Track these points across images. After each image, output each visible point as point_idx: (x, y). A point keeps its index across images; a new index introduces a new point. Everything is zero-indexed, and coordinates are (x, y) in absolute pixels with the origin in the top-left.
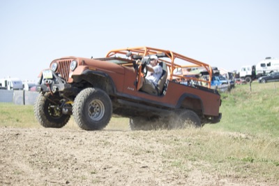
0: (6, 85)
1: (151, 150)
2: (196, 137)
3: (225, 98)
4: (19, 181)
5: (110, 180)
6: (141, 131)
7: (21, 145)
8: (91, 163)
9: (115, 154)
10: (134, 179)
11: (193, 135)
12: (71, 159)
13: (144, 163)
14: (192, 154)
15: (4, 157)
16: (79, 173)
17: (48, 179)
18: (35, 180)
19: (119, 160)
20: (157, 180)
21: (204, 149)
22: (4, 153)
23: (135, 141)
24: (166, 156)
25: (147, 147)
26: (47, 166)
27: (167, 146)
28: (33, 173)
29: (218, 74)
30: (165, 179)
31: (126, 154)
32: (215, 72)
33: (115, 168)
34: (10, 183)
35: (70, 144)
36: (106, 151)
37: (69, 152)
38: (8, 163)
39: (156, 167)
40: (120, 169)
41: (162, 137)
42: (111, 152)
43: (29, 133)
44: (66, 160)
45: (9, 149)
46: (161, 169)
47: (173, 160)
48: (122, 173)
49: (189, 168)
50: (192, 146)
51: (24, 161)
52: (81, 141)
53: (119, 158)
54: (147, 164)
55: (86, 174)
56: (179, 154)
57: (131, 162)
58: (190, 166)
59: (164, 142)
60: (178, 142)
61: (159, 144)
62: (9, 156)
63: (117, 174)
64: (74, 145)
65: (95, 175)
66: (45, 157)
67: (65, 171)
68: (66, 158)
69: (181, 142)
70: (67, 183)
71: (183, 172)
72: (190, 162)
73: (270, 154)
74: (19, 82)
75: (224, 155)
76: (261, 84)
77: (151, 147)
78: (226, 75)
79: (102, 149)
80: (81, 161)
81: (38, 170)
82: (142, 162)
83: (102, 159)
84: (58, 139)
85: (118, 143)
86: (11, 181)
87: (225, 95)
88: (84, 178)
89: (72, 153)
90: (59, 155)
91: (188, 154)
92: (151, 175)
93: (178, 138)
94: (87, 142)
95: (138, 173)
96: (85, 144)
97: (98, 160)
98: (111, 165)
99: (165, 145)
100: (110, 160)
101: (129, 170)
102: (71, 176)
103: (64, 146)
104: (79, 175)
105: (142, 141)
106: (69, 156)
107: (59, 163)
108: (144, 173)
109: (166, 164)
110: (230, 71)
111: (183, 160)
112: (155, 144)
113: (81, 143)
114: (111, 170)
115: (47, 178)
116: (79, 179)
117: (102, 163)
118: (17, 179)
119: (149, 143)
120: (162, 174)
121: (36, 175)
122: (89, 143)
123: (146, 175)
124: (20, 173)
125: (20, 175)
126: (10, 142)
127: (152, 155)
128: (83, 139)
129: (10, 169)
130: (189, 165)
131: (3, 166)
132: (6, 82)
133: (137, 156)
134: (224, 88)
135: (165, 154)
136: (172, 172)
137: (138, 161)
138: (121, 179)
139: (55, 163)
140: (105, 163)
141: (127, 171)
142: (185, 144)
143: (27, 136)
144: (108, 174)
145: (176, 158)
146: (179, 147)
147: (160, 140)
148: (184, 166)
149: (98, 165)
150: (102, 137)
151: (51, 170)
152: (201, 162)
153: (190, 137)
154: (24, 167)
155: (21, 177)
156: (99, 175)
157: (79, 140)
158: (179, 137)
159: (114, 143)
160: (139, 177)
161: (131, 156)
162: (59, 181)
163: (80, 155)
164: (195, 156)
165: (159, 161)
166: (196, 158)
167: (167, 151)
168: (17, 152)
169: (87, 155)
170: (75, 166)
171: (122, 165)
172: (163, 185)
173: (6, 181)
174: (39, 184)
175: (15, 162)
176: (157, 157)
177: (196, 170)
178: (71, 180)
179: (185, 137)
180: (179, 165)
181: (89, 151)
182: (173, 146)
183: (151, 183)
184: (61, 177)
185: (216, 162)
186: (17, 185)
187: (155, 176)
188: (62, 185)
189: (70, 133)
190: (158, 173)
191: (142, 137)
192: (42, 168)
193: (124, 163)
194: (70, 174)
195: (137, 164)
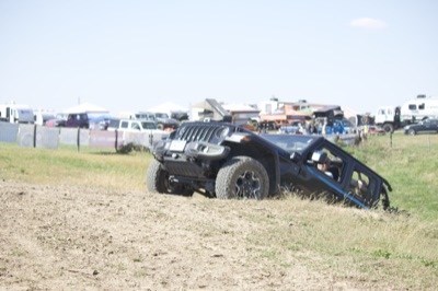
0: (8, 115)
1: (230, 230)
2: (302, 214)
4: (20, 266)
5: (162, 272)
6: (216, 200)
7: (26, 210)
8: (134, 245)
9: (172, 233)
10: (200, 274)
11: (297, 210)
12: (103, 236)
13: (217, 250)
14: (293, 240)
16: (115, 260)
17: (66, 266)
18: (45, 267)
19: (179, 243)
20: (236, 277)
21: (313, 234)
23: (206, 214)
24: (253, 241)
25: (224, 225)
26: (65, 245)
27: (255, 225)
28: (43, 255)
29: (340, 116)
30: (248, 276)
31: (190, 234)
32: (336, 113)
33: (172, 255)
34: (5, 269)
35: (102, 212)
36: (159, 227)
37: (100, 225)
38: (4, 238)
39: (236, 256)
40: (179, 257)
41: (248, 210)
42: (168, 229)
43: (41, 192)
44: (94, 238)
45: (6, 216)
46: (243, 261)
48: (182, 264)
49: (288, 262)
50: (295, 228)
51: (29, 235)
52: (121, 209)
53: (180, 238)
54: (221, 252)
55: (126, 261)
56: (274, 239)
57: (197, 247)
58: (290, 259)
59: (251, 218)
60: (272, 220)
61: (243, 221)
62: (6, 226)
63: (175, 264)
64: (109, 215)
65: (139, 264)
66: (62, 230)
67: (92, 254)
68: (96, 234)
69: (277, 220)
70: (95, 273)
71: (279, 267)
72: (291, 252)
73: (417, 247)
74: (28, 112)
75: (344, 244)
76: (406, 137)
77: (230, 226)
78: (351, 118)
79: (153, 224)
80: (119, 240)
81: (50, 252)
82: (215, 248)
83: (152, 239)
84: (85, 204)
85: (178, 215)
86: (7, 265)
87: (350, 149)
88: (121, 268)
89: (105, 228)
90: (85, 229)
91: (288, 239)
92: (227, 269)
93: (273, 214)
94: (130, 212)
95: (207, 265)
96: (127, 214)
97: (146, 240)
98: (166, 250)
99: (253, 223)
100: (165, 242)
101: (193, 260)
102: (101, 264)
103: (94, 216)
104: (114, 263)
105: (215, 215)
106: (100, 232)
107: (83, 241)
108: (217, 265)
109: (252, 253)
110: (360, 114)
111: (280, 248)
112: (236, 221)
113: (121, 212)
114: (165, 257)
115: (64, 264)
116: (114, 269)
117: (151, 246)
118: (17, 264)
119: (227, 218)
120: (244, 268)
121: (48, 259)
122: (132, 213)
123: (219, 269)
124: (22, 254)
125: (21, 257)
126: (10, 204)
127: (231, 238)
128: (124, 206)
129: (6, 247)
130: (289, 256)
132: (8, 109)
133: (207, 239)
134: (349, 139)
135: (250, 237)
136: (261, 266)
137: (209, 245)
138: (181, 272)
139: (77, 242)
140: (156, 247)
141: (190, 262)
142: (284, 223)
143: (36, 197)
144: (159, 264)
145: (269, 245)
146: (273, 227)
147: (245, 214)
148: (280, 257)
149: (144, 249)
150: (153, 204)
151: (71, 251)
152: (308, 253)
153: (292, 213)
154: (30, 245)
155: (23, 260)
156: (146, 264)
157: (118, 207)
158: (275, 212)
159: (172, 215)
160: (209, 271)
161: (199, 237)
162: (83, 271)
163: (120, 232)
164: (298, 243)
165: (241, 248)
166: (300, 246)
167: (254, 233)
168: (19, 221)
169: (128, 231)
170: (109, 249)
171: (182, 251)
172: (246, 286)
174: (51, 273)
175: (15, 236)
176: (239, 241)
177: (298, 265)
178: (101, 270)
179: (284, 213)
180: (272, 255)
181: (132, 226)
182: (265, 226)
183: (226, 281)
184: (85, 264)
185: (330, 254)
186: (16, 273)
187: (234, 271)
188: (87, 276)
189: (104, 196)
190: (238, 267)
191: (217, 209)
192: (57, 248)
193: (187, 248)
194: (100, 261)
195: (206, 251)
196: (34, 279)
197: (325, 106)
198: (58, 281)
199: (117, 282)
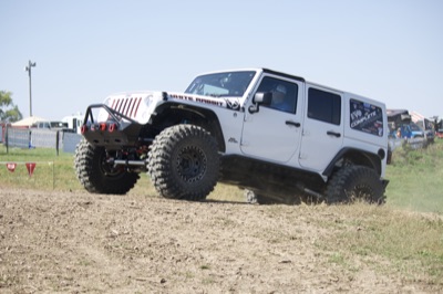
0: (75, 126)
1: (298, 235)
2: (370, 219)
3: (417, 158)
4: (87, 276)
5: (231, 279)
6: (284, 206)
8: (202, 252)
9: (240, 240)
11: (365, 215)
12: (172, 244)
13: (285, 256)
14: (361, 245)
15: (65, 237)
16: (182, 268)
17: (133, 275)
18: (112, 276)
19: (246, 249)
20: (306, 283)
21: (381, 237)
22: (65, 232)
23: (274, 221)
24: (321, 246)
25: (291, 231)
26: (131, 254)
27: (323, 231)
28: (110, 265)
29: (408, 120)
30: (317, 282)
31: (257, 241)
32: (403, 117)
33: (240, 262)
34: (72, 279)
35: (170, 221)
36: (226, 234)
37: (165, 235)
38: (71, 248)
39: (304, 262)
40: (247, 264)
41: (316, 216)
42: (235, 237)
43: (107, 202)
44: (161, 246)
45: (73, 226)
46: (312, 266)
47: (331, 253)
48: (250, 271)
49: (357, 267)
50: (362, 232)
51: (96, 245)
52: (188, 217)
53: (246, 246)
54: (289, 258)
55: (194, 269)
56: (342, 244)
57: (264, 254)
58: (358, 264)
59: (319, 223)
60: (340, 225)
61: (310, 227)
62: (72, 236)
64: (176, 223)
65: (207, 272)
67: (160, 263)
68: (162, 242)
69: (345, 225)
70: (163, 282)
71: (347, 272)
72: (359, 257)
75: (413, 248)
77: (298, 231)
78: (419, 122)
79: (220, 231)
80: (186, 249)
81: (117, 261)
82: (283, 255)
83: (220, 247)
84: (152, 213)
85: (246, 222)
86: (75, 275)
87: (418, 154)
88: (189, 275)
89: (173, 236)
91: (356, 244)
92: (296, 275)
93: (341, 219)
94: (198, 220)
95: (275, 271)
96: (195, 222)
97: (214, 248)
98: (234, 257)
99: (321, 229)
100: (233, 249)
101: (261, 266)
102: (169, 272)
103: (161, 224)
104: (181, 271)
105: (283, 221)
106: (167, 240)
107: (151, 250)
108: (285, 271)
109: (320, 258)
110: (428, 118)
111: (348, 252)
112: (304, 227)
113: (188, 221)
114: (232, 264)
115: (131, 273)
116: (182, 277)
118: (84, 273)
119: (295, 224)
120: (313, 274)
121: (115, 268)
122: (200, 220)
123: (287, 275)
124: (89, 264)
125: (89, 267)
126: (76, 214)
127: (299, 245)
128: (192, 214)
129: (73, 257)
130: (357, 261)
131: (63, 252)
132: (75, 121)
133: (275, 245)
134: (418, 143)
135: (319, 242)
136: (329, 271)
137: (277, 252)
139: (145, 251)
140: (224, 254)
141: (258, 268)
142: (352, 229)
143: (103, 207)
145: (337, 250)
146: (341, 232)
147: (313, 220)
148: (348, 262)
149: (210, 257)
150: (221, 212)
151: (138, 260)
152: (376, 257)
153: (361, 218)
154: (97, 254)
155: (90, 269)
156: (214, 271)
157: (185, 215)
158: (343, 217)
159: (240, 222)
160: (277, 277)
161: (266, 244)
162: (152, 279)
163: (186, 239)
164: (367, 247)
165: (309, 253)
166: (368, 250)
167: (322, 238)
168: (85, 231)
169: (196, 239)
170: (176, 256)
171: (250, 257)
172: (314, 292)
173: (66, 276)
174: (118, 282)
175: (82, 246)
176: (307, 246)
177: (366, 270)
178: (169, 278)
179: (352, 218)
180: (340, 260)
181: (199, 234)
182: (333, 231)
183: (295, 286)
184: (153, 272)
185: (399, 258)
186: (83, 282)
187: (302, 277)
188: (155, 284)
189: (172, 205)
190: (306, 273)
191: (285, 215)
192: (124, 257)
193: (254, 255)
194: (167, 269)
195: (274, 257)
196: (101, 288)
197: (393, 111)
198: (125, 290)
199: (184, 290)
